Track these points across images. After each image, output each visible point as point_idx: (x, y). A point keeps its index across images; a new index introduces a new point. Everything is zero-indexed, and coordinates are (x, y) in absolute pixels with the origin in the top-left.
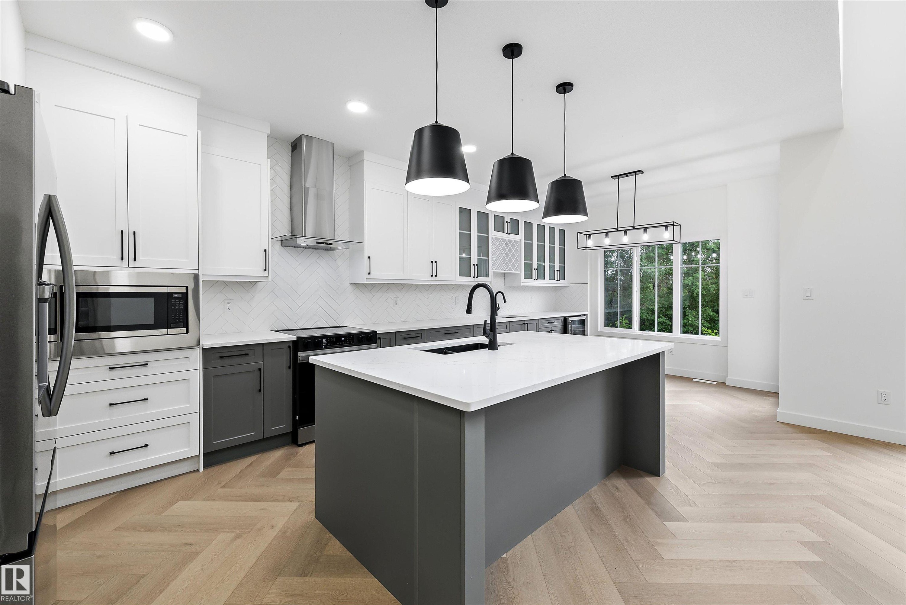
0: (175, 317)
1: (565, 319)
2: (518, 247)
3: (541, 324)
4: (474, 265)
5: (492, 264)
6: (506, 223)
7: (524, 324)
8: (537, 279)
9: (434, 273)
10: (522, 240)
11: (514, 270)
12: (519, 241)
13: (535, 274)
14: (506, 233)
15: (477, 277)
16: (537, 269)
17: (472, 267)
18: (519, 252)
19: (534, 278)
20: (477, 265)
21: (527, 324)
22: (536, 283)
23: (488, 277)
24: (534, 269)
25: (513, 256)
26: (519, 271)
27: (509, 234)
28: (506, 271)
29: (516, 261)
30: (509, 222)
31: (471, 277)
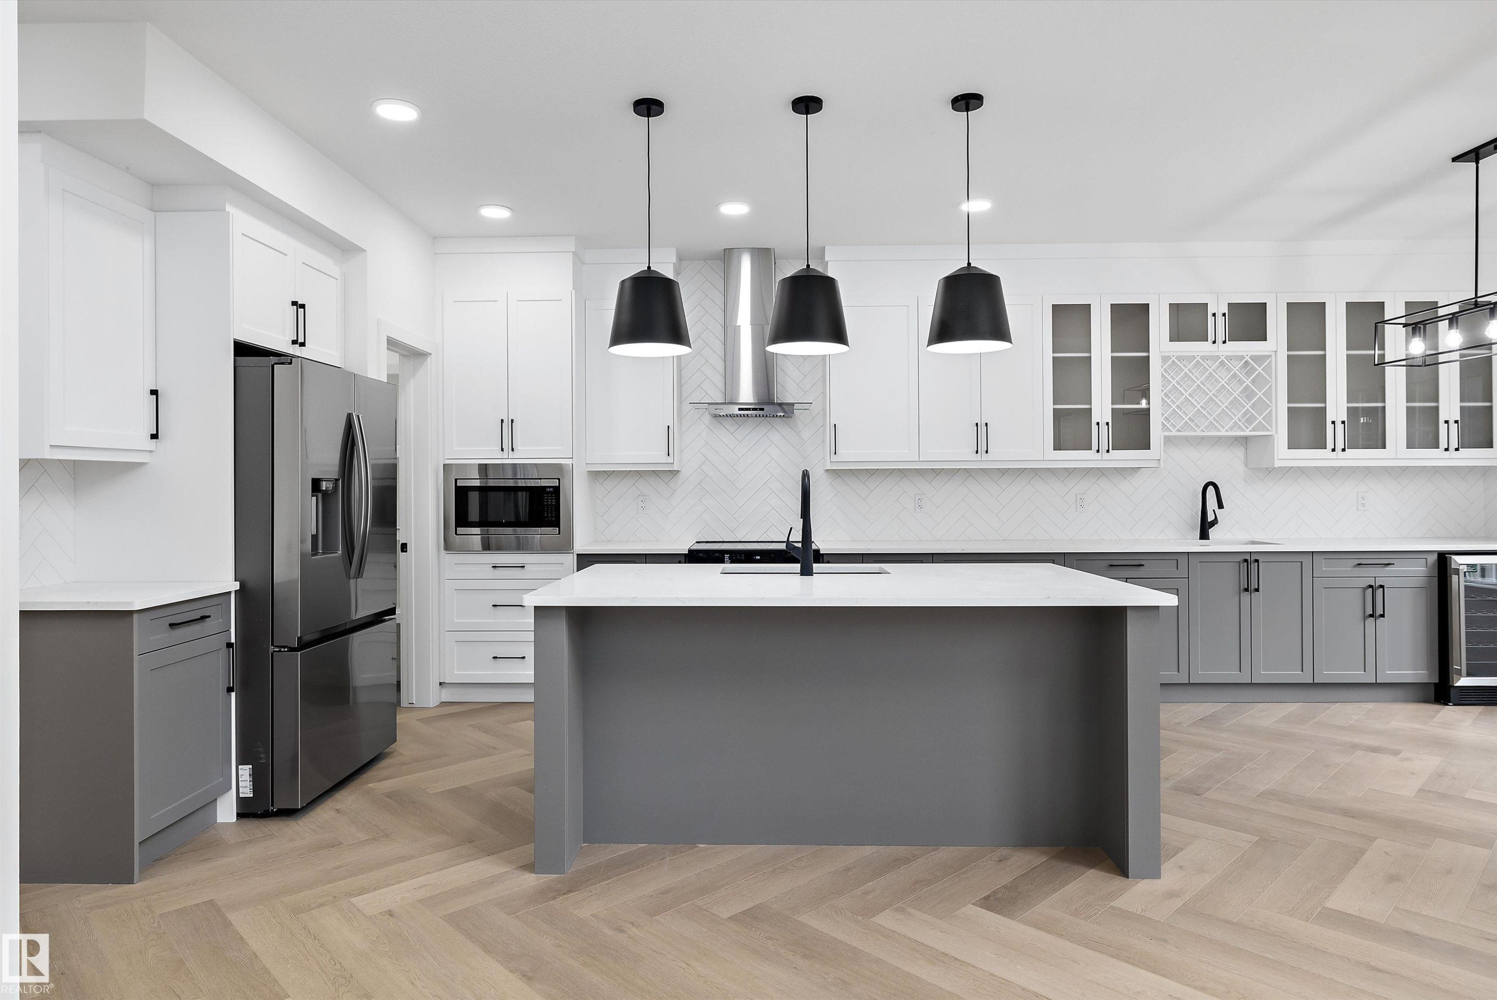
0: (548, 514)
1: (1443, 557)
2: (1267, 369)
3: (1323, 567)
4: (1098, 424)
5: (1163, 418)
6: (1212, 319)
7: (1246, 561)
8: (1342, 449)
9: (982, 446)
10: (1278, 352)
11: (1250, 429)
12: (1270, 356)
13: (1336, 434)
14: (1214, 342)
15: (1108, 451)
16: (1343, 422)
17: (1094, 428)
18: (1270, 382)
19: (1330, 445)
20: (1107, 424)
21: (1257, 561)
22: (1338, 458)
23: (1150, 449)
24: (1332, 422)
25: (1248, 393)
26: (1270, 429)
27: (1224, 342)
28: (1221, 431)
29: (1260, 405)
30: (1224, 315)
31: (1091, 450)
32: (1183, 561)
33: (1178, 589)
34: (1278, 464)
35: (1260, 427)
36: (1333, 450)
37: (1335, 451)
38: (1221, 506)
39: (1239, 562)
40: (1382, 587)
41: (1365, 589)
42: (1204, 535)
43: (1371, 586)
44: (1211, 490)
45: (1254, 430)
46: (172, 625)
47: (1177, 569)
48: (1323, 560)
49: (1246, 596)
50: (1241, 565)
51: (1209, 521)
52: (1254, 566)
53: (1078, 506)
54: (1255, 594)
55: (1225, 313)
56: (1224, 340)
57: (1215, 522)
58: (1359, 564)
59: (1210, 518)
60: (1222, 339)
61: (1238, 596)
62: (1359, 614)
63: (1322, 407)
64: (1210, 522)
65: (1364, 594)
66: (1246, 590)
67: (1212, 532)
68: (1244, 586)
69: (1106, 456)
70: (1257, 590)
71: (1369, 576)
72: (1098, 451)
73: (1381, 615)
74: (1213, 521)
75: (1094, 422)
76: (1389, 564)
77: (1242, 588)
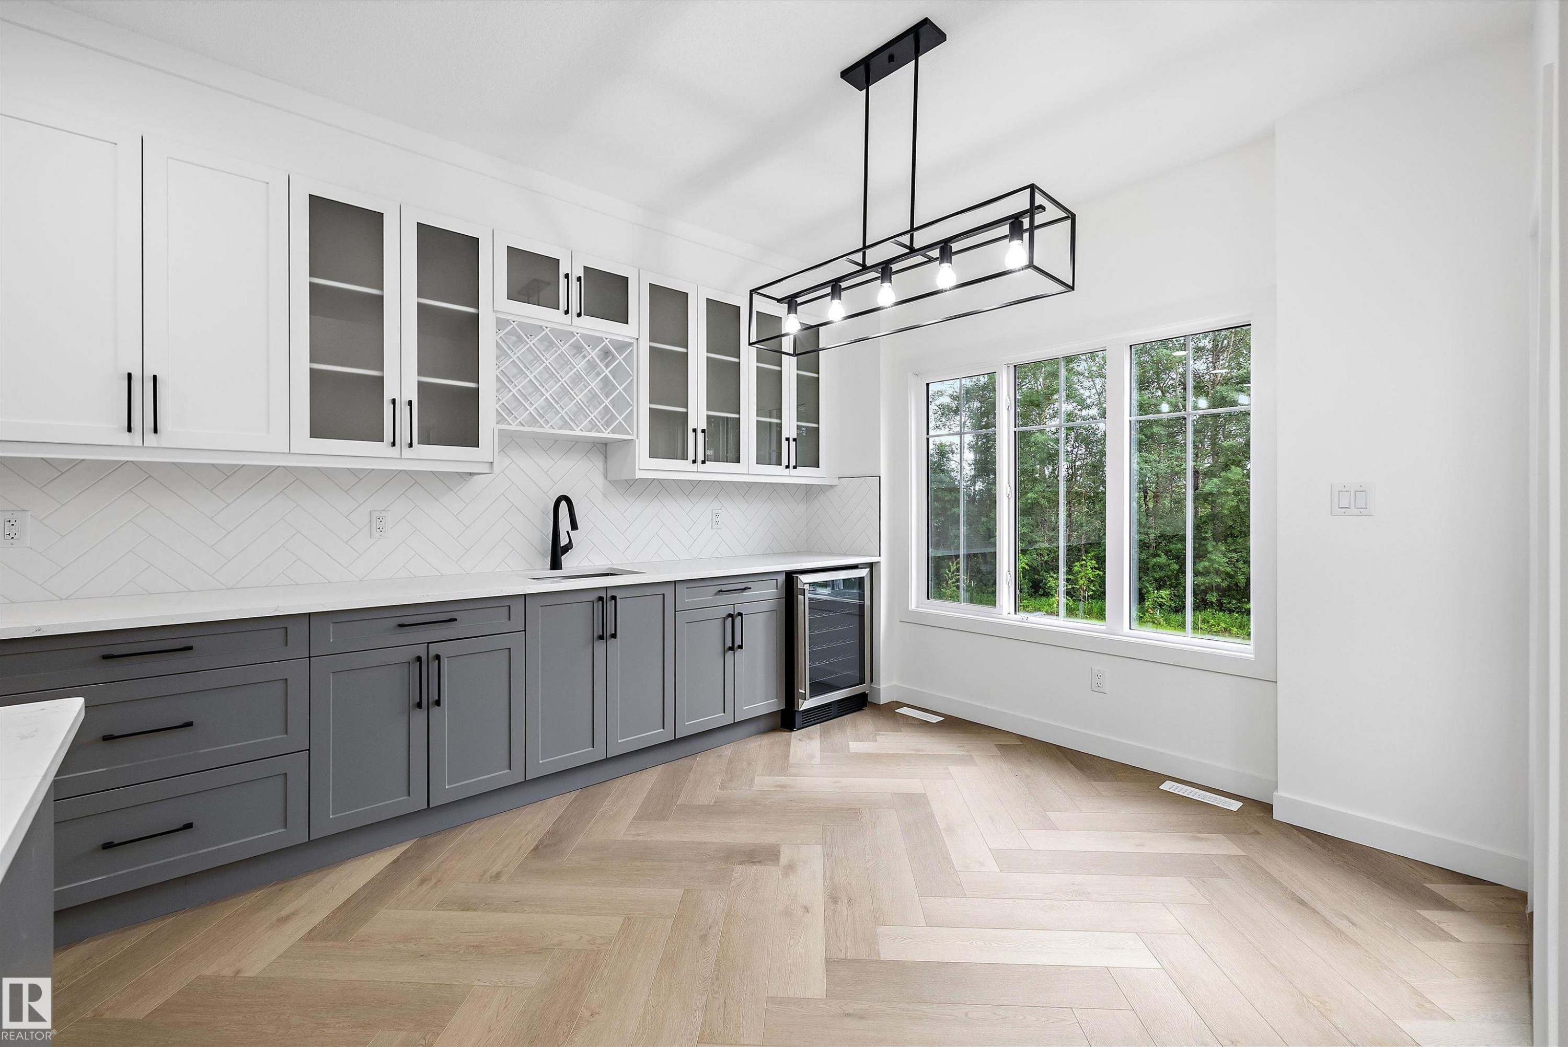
1: (790, 577)
2: (628, 359)
3: (686, 598)
4: (394, 401)
5: (498, 405)
6: (564, 280)
7: (601, 599)
8: (702, 461)
10: (640, 340)
11: (609, 431)
12: (631, 344)
13: (696, 444)
14: (567, 312)
15: (411, 445)
16: (703, 431)
17: (388, 409)
18: (631, 376)
19: (691, 456)
20: (410, 403)
21: (614, 598)
22: (699, 471)
23: (478, 447)
24: (693, 429)
25: (608, 388)
26: (631, 433)
27: (579, 315)
28: (575, 430)
29: (621, 403)
30: (579, 279)
31: (383, 442)
32: (517, 608)
33: (510, 649)
34: (639, 475)
35: (619, 429)
36: (694, 462)
37: (696, 463)
38: (574, 526)
39: (593, 602)
40: (740, 614)
41: (725, 619)
42: (556, 564)
43: (730, 615)
44: (563, 505)
45: (613, 432)
47: (510, 619)
48: (686, 589)
49: (600, 646)
50: (595, 605)
51: (562, 545)
52: (611, 605)
53: (374, 529)
54: (611, 641)
55: (580, 277)
56: (579, 312)
57: (569, 547)
58: (721, 591)
59: (564, 541)
60: (577, 311)
61: (591, 647)
62: (719, 648)
63: (683, 413)
64: (563, 547)
65: (725, 622)
66: (601, 637)
67: (567, 560)
68: (598, 633)
69: (407, 453)
70: (614, 636)
71: (728, 604)
72: (394, 444)
73: (739, 645)
74: (566, 545)
75: (387, 398)
76: (745, 589)
77: (596, 635)
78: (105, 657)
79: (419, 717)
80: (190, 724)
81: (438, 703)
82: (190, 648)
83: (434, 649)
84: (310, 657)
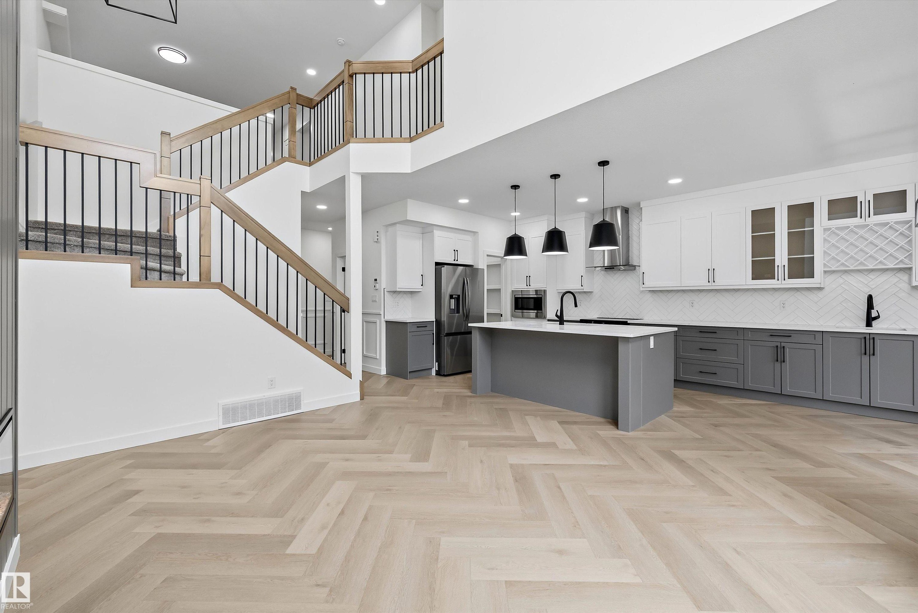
2: (909, 229)
4: (779, 266)
5: (825, 261)
6: (860, 204)
7: (865, 338)
9: (712, 278)
11: (894, 264)
12: (911, 221)
14: (861, 217)
15: (783, 280)
17: (776, 269)
18: (911, 236)
20: (784, 266)
21: (874, 338)
26: (911, 264)
27: (869, 216)
28: (870, 267)
30: (869, 201)
31: (775, 279)
32: (817, 335)
33: (815, 350)
35: (902, 263)
39: (861, 338)
42: (869, 324)
45: (896, 265)
46: (418, 327)
47: (815, 340)
49: (865, 358)
50: (862, 340)
52: (871, 341)
54: (872, 357)
61: (860, 357)
64: (874, 317)
66: (865, 354)
69: (783, 282)
70: (873, 355)
72: (778, 280)
74: (876, 317)
75: (776, 265)
77: (862, 353)
78: (700, 332)
79: (778, 365)
80: (716, 350)
81: (784, 362)
82: (716, 333)
83: (783, 344)
84: (744, 340)
